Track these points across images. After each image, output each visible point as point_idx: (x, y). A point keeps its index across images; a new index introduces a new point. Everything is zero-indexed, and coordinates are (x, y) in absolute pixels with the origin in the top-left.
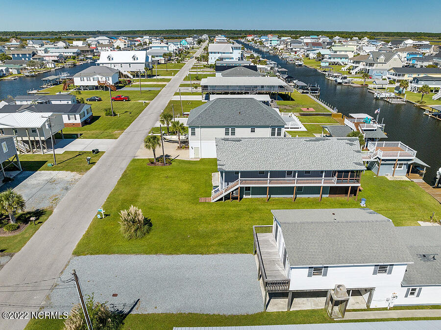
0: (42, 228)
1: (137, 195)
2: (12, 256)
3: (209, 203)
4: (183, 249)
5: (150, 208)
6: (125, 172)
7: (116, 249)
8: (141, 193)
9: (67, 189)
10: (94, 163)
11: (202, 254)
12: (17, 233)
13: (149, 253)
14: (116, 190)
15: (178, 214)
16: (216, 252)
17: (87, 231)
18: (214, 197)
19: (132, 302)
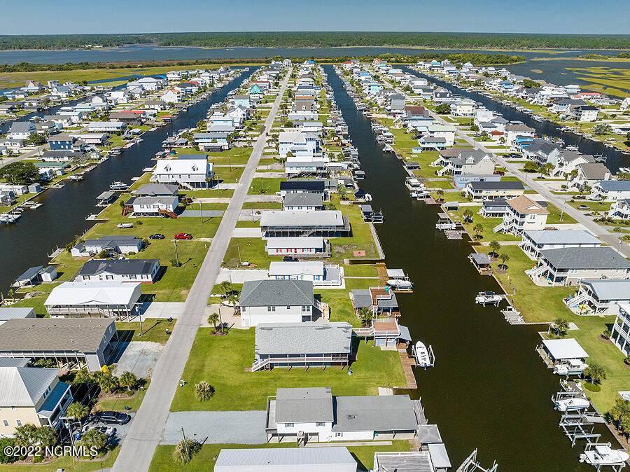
0: (148, 392)
1: (203, 366)
2: (136, 412)
3: (251, 373)
4: (231, 408)
5: (213, 377)
6: (194, 342)
7: (193, 408)
8: (206, 364)
9: (156, 360)
10: (169, 333)
11: (241, 411)
12: (133, 397)
13: (212, 410)
14: (189, 360)
15: (229, 382)
16: (250, 409)
17: (175, 395)
18: (255, 367)
19: (204, 438)
